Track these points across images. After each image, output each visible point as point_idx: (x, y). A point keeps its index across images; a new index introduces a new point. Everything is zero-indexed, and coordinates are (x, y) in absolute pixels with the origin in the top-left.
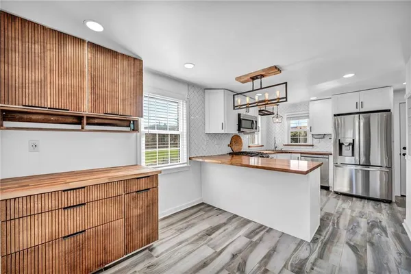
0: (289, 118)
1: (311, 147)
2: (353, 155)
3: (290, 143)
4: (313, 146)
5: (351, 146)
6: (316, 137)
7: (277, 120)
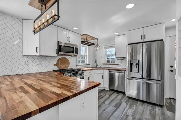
0: (106, 48)
1: (117, 65)
2: (138, 72)
3: (106, 63)
4: (118, 64)
5: (137, 65)
6: (119, 59)
7: (97, 48)
